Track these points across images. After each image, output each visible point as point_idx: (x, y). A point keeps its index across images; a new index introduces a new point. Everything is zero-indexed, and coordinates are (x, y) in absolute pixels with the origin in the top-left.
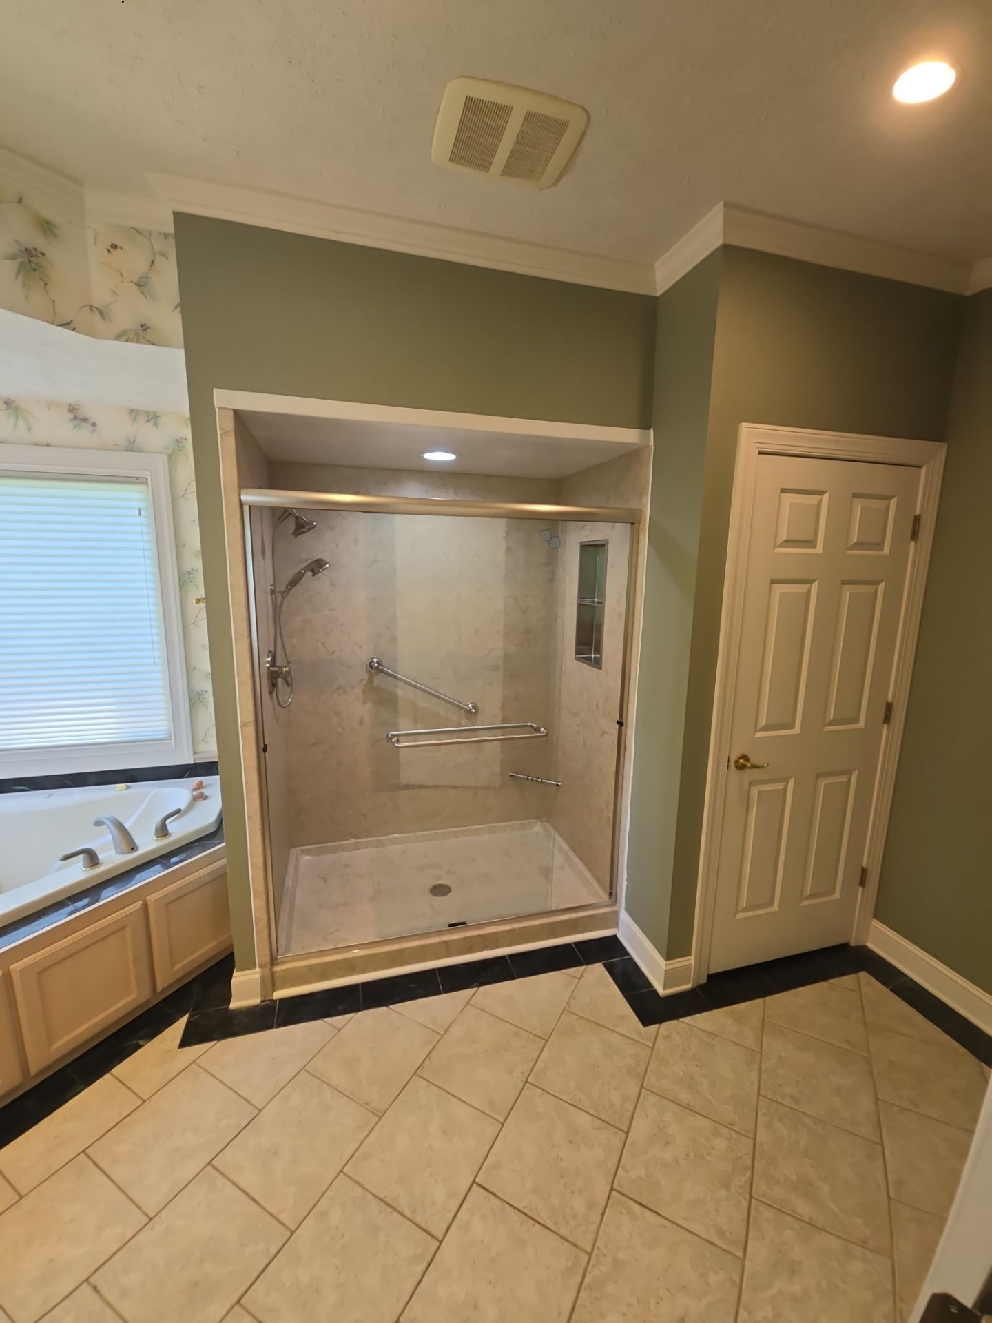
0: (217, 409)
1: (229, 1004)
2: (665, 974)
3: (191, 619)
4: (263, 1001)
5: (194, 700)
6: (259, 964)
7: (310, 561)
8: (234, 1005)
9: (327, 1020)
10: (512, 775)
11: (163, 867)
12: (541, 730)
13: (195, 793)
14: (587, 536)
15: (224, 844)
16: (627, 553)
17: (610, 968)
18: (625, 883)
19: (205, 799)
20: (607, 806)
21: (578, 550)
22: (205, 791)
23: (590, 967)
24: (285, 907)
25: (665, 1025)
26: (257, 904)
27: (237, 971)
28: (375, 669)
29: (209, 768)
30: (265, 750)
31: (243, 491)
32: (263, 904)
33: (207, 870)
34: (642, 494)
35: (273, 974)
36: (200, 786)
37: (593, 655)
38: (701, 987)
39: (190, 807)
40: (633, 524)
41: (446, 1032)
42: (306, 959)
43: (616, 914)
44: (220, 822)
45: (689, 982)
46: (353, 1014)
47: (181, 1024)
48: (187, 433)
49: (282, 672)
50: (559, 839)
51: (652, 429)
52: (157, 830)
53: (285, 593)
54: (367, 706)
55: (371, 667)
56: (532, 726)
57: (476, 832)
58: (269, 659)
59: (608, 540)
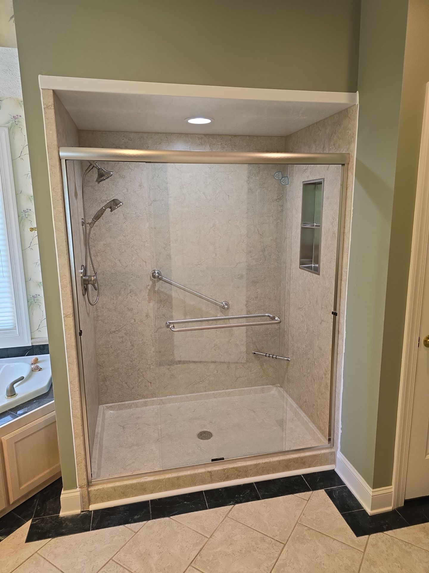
0: (41, 90)
1: (59, 513)
2: (372, 498)
3: (27, 244)
4: (83, 512)
5: (31, 301)
6: (79, 485)
7: (108, 202)
8: (62, 514)
9: (126, 525)
10: (255, 353)
11: (12, 417)
12: (276, 319)
13: (33, 366)
14: (308, 177)
15: (53, 401)
16: (339, 186)
17: (330, 494)
18: (340, 431)
19: (39, 370)
20: (325, 374)
21: (302, 188)
22: (40, 365)
23: (316, 492)
24: (96, 446)
25: (373, 536)
26: (77, 443)
27: (64, 490)
28: (156, 277)
29: (42, 349)
30: (81, 334)
31: (61, 149)
32: (81, 442)
33: (42, 419)
34: (350, 143)
35: (89, 492)
36: (36, 361)
37: (313, 265)
38: (399, 509)
39: (30, 376)
40: (343, 165)
41: (211, 537)
42: (112, 482)
43: (334, 454)
44: (51, 386)
45: (390, 505)
46: (145, 522)
47: (26, 527)
48: (22, 112)
49: (91, 280)
50: (290, 400)
51: (358, 92)
52: (7, 391)
53: (92, 224)
54: (151, 304)
55: (154, 276)
56: (269, 316)
57: (229, 394)
58: (82, 271)
59: (324, 179)
